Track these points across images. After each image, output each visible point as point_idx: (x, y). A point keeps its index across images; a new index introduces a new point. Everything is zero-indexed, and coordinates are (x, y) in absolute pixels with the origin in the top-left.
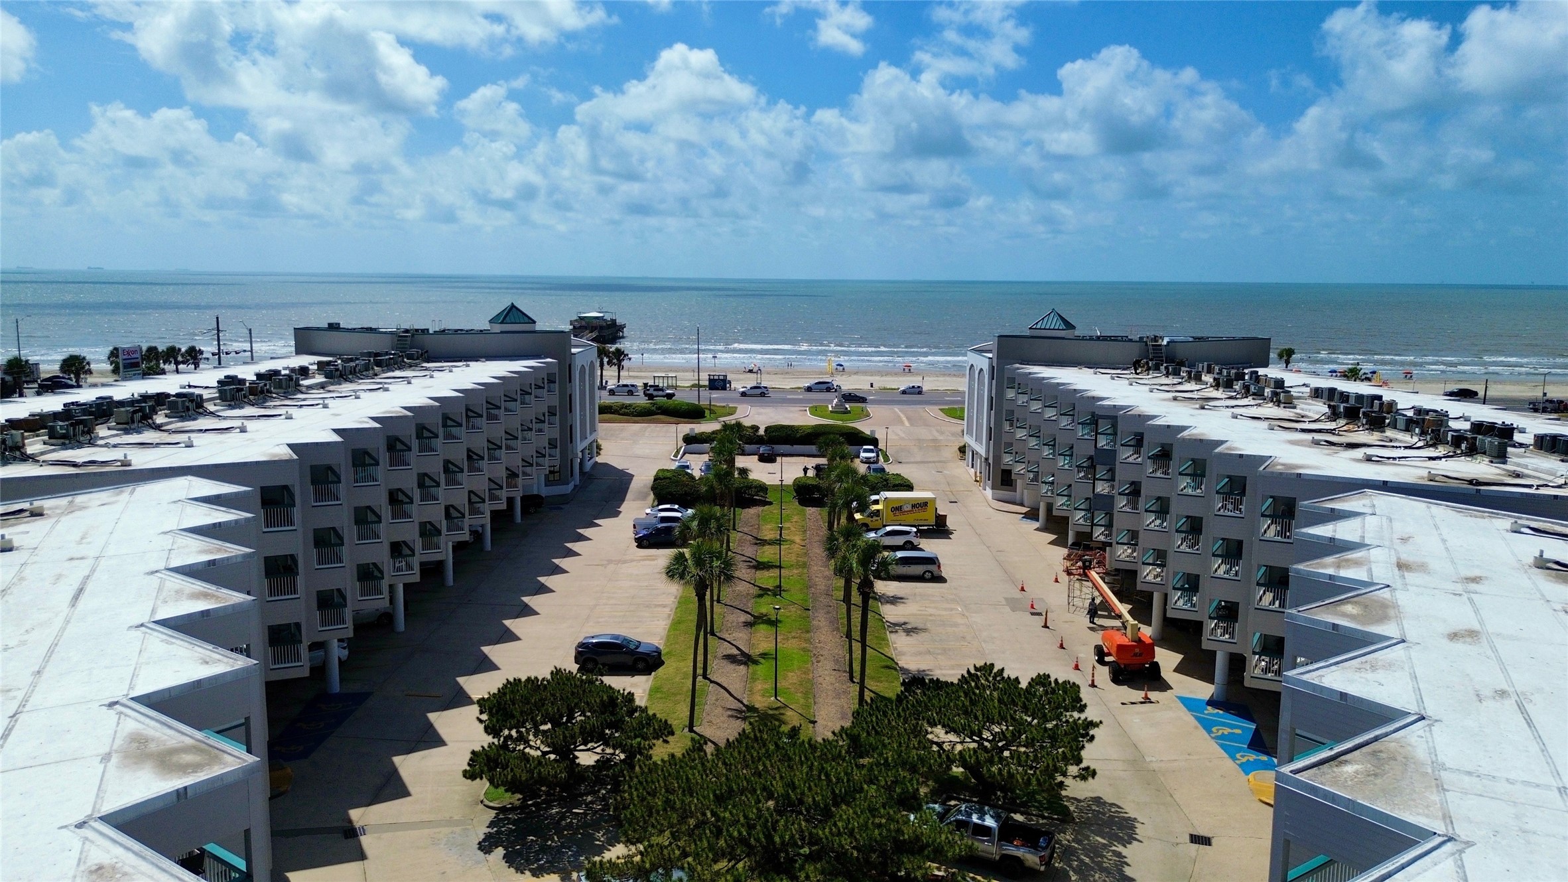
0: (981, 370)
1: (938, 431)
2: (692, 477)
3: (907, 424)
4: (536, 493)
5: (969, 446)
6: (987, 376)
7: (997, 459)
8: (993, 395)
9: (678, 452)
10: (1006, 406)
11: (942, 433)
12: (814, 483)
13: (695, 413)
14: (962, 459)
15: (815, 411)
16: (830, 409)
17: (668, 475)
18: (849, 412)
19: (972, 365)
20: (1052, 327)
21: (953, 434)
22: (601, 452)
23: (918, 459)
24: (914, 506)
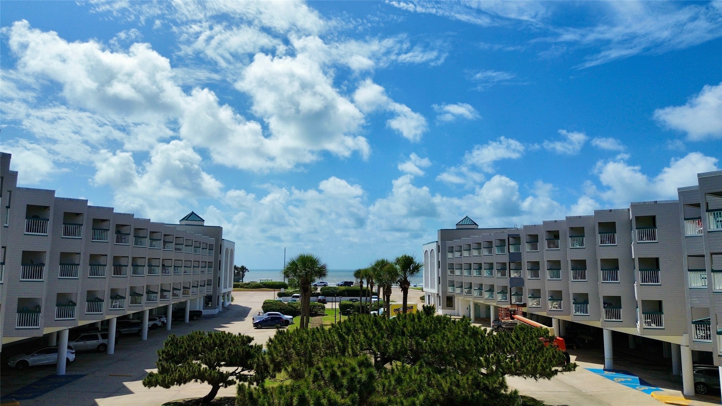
0: (432, 249)
2: (283, 303)
4: (198, 310)
6: (435, 252)
7: (444, 292)
8: (440, 260)
10: (448, 262)
12: (350, 303)
14: (423, 302)
17: (271, 301)
20: (467, 224)
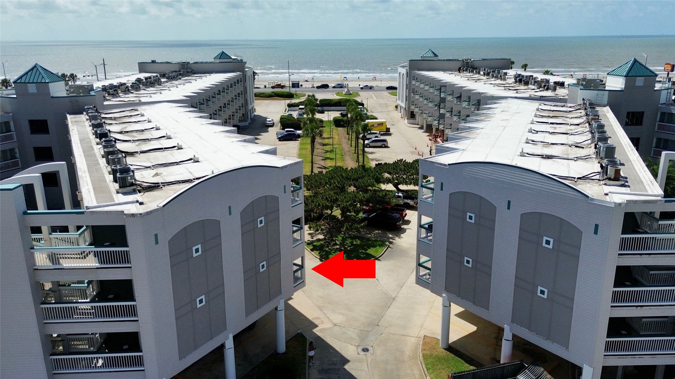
0: (403, 74)
1: (387, 100)
2: (294, 118)
3: (375, 98)
5: (399, 104)
6: (405, 76)
7: (409, 107)
8: (408, 83)
9: (286, 110)
10: (412, 87)
11: (389, 101)
12: (341, 119)
13: (290, 96)
14: (397, 110)
15: (338, 94)
16: (344, 93)
17: (286, 117)
18: (352, 94)
19: (400, 73)
20: (429, 56)
21: (393, 102)
22: (256, 111)
23: (380, 111)
24: (378, 125)
